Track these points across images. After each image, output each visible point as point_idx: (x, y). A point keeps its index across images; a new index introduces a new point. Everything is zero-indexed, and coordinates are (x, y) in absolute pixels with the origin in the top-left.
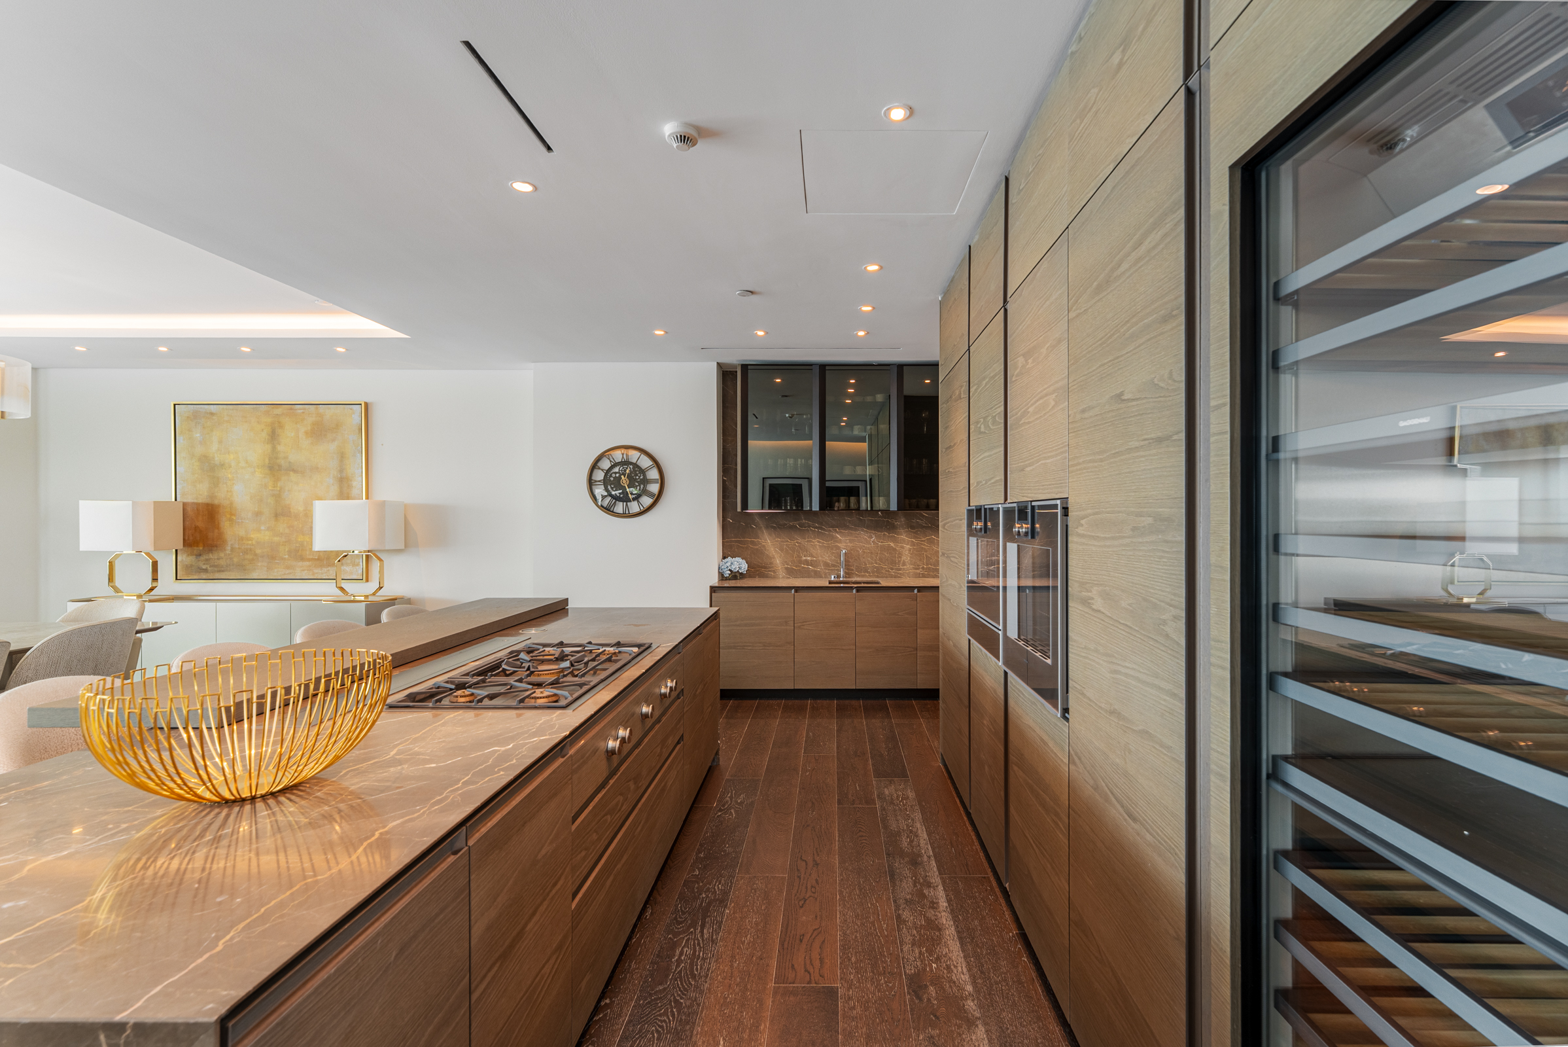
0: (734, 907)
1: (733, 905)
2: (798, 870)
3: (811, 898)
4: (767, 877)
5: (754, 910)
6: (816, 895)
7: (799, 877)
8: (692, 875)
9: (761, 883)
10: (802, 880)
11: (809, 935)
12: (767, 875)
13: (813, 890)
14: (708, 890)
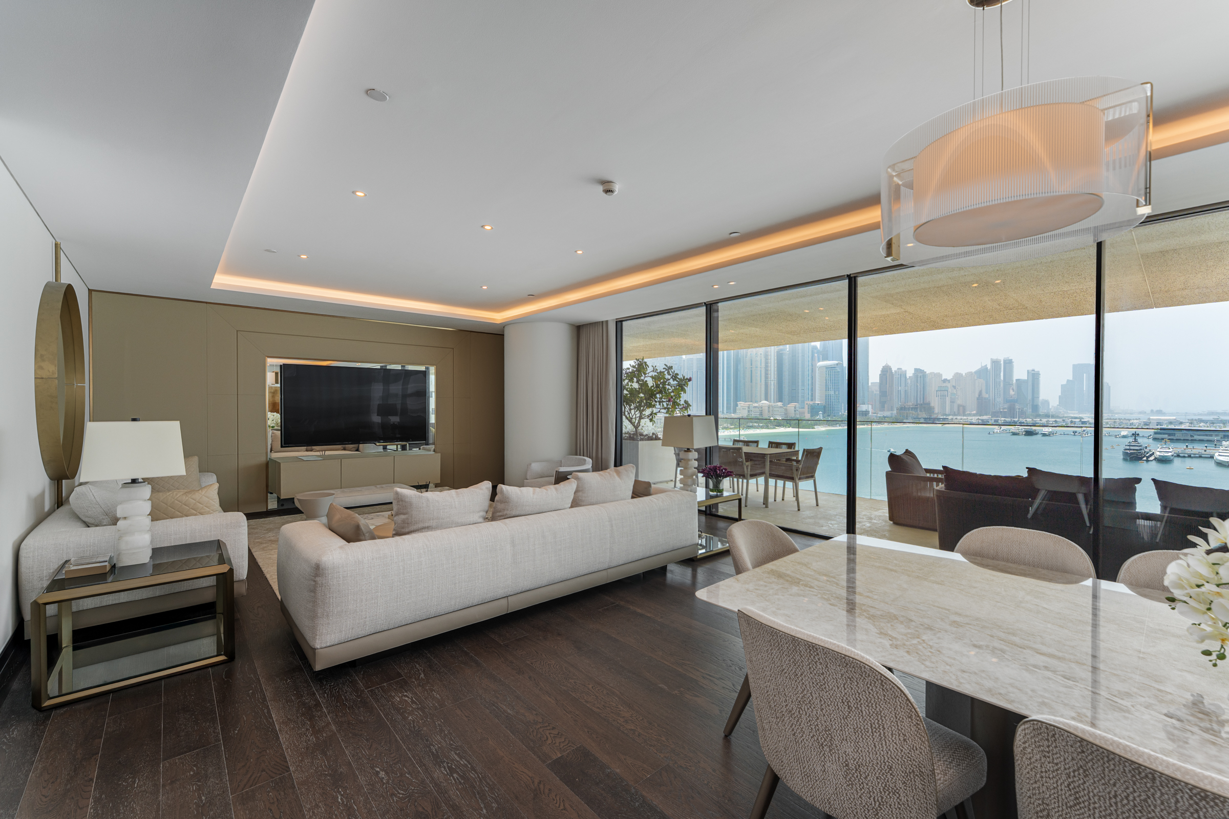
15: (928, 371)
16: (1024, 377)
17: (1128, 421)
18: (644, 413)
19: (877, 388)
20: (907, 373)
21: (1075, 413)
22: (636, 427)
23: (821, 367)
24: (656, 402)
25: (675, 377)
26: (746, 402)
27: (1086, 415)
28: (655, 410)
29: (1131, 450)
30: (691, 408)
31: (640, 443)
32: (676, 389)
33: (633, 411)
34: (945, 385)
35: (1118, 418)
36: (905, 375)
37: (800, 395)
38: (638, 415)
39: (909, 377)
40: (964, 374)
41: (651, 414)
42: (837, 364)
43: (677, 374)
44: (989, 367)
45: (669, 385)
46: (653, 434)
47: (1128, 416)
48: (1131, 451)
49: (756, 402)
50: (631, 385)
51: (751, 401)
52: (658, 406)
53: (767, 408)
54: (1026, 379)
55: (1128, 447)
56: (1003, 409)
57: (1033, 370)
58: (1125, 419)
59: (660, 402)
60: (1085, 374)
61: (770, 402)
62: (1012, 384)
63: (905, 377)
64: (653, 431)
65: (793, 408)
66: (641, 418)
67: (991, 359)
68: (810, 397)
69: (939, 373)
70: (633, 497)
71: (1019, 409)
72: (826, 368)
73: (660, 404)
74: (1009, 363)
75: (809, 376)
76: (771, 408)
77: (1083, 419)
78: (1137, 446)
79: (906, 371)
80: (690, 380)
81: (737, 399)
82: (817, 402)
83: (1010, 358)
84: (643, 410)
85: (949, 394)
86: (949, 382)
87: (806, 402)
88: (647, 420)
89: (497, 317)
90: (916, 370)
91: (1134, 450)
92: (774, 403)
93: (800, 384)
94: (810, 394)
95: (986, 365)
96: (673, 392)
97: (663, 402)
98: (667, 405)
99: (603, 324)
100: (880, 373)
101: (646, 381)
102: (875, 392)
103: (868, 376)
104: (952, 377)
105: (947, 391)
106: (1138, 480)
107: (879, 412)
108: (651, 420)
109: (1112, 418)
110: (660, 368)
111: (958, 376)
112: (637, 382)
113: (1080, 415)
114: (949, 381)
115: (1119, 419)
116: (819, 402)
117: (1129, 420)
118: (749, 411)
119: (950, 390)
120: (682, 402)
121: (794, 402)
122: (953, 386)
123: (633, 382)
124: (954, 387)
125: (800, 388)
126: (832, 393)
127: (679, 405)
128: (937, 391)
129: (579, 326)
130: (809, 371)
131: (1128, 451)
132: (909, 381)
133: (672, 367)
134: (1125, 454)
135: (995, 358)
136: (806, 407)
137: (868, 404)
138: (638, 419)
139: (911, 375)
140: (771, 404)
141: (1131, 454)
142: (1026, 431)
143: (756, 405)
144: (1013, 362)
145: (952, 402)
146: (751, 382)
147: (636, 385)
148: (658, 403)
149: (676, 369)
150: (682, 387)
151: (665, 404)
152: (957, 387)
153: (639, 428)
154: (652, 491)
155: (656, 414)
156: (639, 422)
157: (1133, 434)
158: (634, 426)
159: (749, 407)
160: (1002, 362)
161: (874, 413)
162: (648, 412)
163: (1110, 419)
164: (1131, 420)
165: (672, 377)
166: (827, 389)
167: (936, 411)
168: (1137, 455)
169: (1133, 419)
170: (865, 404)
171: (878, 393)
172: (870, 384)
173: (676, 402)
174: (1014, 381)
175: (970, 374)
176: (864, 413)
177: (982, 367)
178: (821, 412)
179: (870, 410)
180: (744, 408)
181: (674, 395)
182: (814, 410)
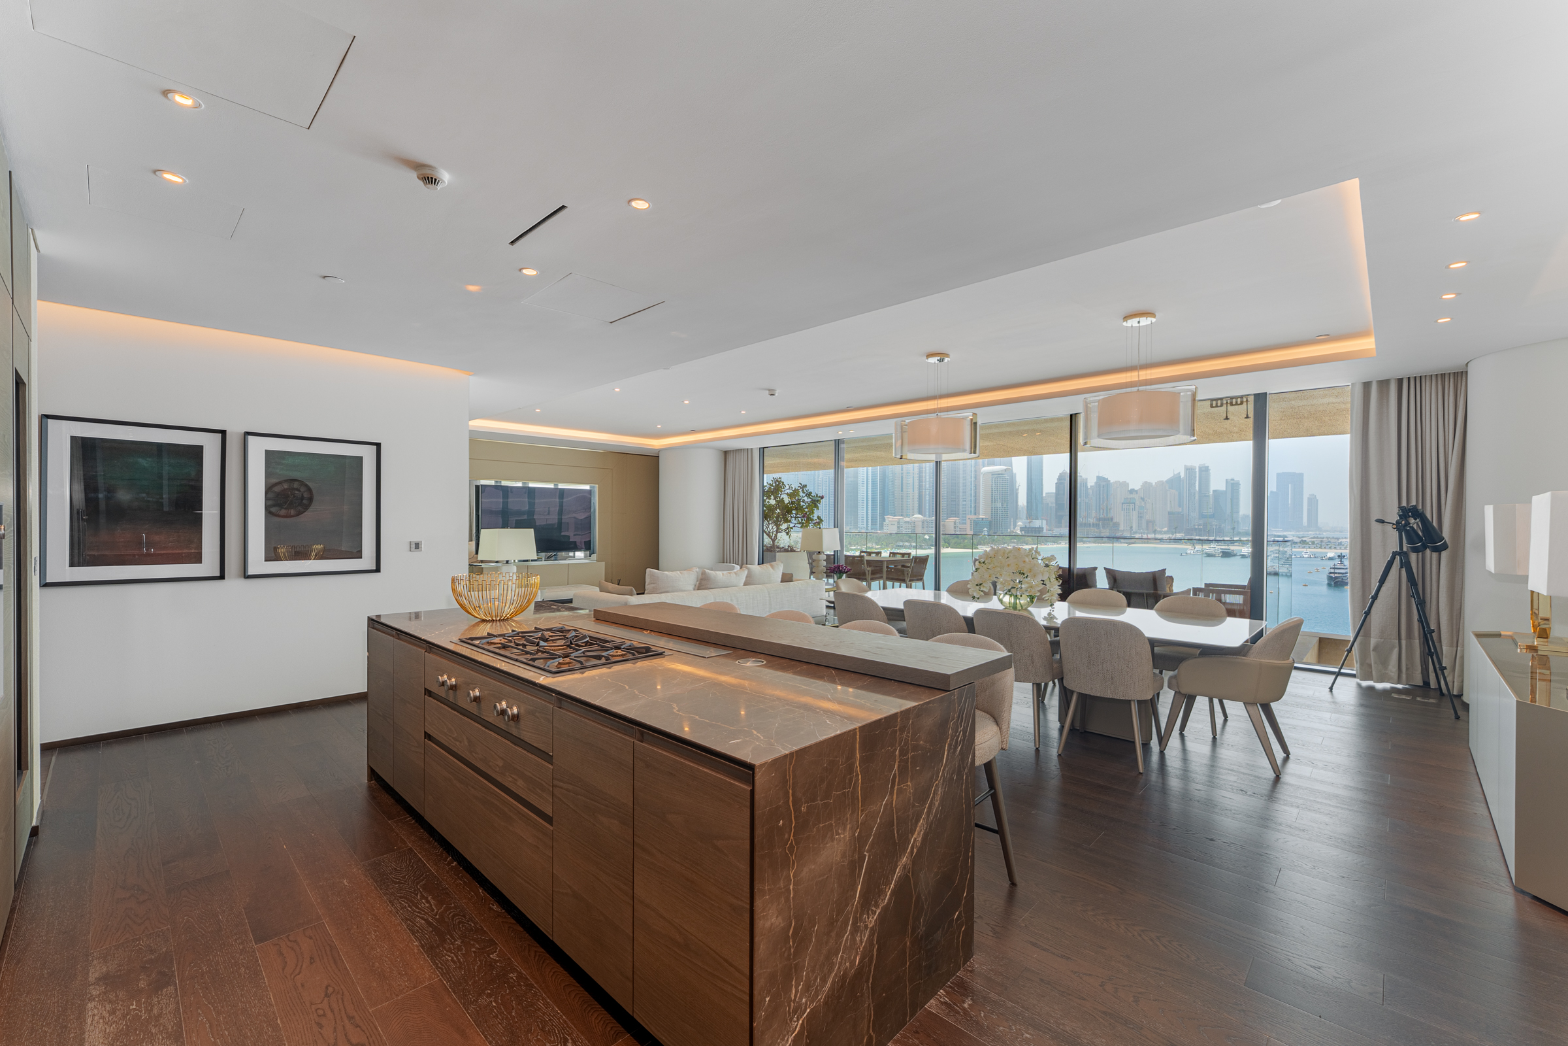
0: (413, 950)
1: (416, 951)
2: (357, 1026)
3: (319, 1001)
4: (397, 995)
5: (386, 957)
6: (314, 1007)
7: (350, 1018)
8: (495, 952)
9: (401, 985)
10: (345, 1018)
11: (304, 966)
12: (399, 998)
13: (321, 1012)
14: (459, 948)
15: (1112, 480)
16: (1222, 487)
17: (1336, 541)
18: (781, 527)
19: (1053, 500)
20: (1088, 481)
21: (1279, 531)
22: (774, 541)
23: (986, 473)
24: (792, 517)
25: (809, 494)
26: (895, 516)
27: (1291, 533)
28: (792, 525)
29: (1336, 573)
30: (823, 523)
31: (777, 554)
32: (809, 506)
33: (770, 526)
34: (1132, 496)
35: (1325, 536)
36: (1086, 484)
37: (961, 507)
38: (775, 530)
39: (1091, 486)
40: (1154, 484)
41: (787, 528)
42: (1005, 470)
43: (811, 493)
44: (1182, 475)
45: (803, 502)
46: (789, 546)
47: (1337, 535)
48: (1336, 575)
49: (908, 516)
50: (768, 502)
51: (902, 515)
52: (793, 521)
53: (920, 524)
54: (1225, 489)
55: (1332, 571)
56: (1199, 525)
57: (1233, 480)
58: (1333, 538)
59: (795, 518)
60: (1290, 485)
61: (925, 516)
62: (1208, 496)
63: (1086, 487)
64: (788, 544)
65: (953, 524)
66: (777, 532)
67: (1185, 465)
68: (973, 510)
69: (1125, 482)
70: (781, 582)
71: (1216, 526)
72: (992, 475)
73: (795, 520)
74: (1205, 470)
75: (971, 484)
76: (925, 523)
77: (1287, 537)
78: (1343, 569)
79: (1087, 479)
80: (822, 497)
81: (884, 513)
82: (981, 517)
83: (1206, 465)
84: (780, 525)
85: (1137, 507)
86: (1137, 493)
87: (968, 517)
88: (785, 534)
89: (655, 444)
90: (1099, 478)
91: (1339, 573)
92: (929, 517)
93: (961, 494)
94: (973, 506)
95: (1179, 473)
96: (806, 508)
97: (798, 517)
98: (802, 520)
99: (748, 451)
100: (1056, 481)
101: (783, 498)
102: (1050, 505)
103: (1042, 485)
104: (1140, 487)
105: (1134, 503)
106: (1095, 568)
107: (1055, 529)
108: (787, 534)
109: (1319, 536)
110: (795, 486)
111: (1147, 486)
112: (775, 499)
113: (1285, 533)
114: (1136, 491)
115: (1327, 538)
116: (984, 517)
117: (1338, 539)
118: (898, 527)
119: (1137, 502)
120: (815, 518)
121: (953, 517)
122: (1141, 498)
123: (770, 499)
124: (1143, 499)
125: (961, 498)
126: (999, 505)
127: (812, 520)
128: (1123, 504)
129: (726, 451)
130: (971, 478)
131: (1332, 575)
132: (1090, 492)
133: (806, 485)
134: (1330, 578)
135: (1189, 464)
136: (968, 522)
137: (1042, 519)
138: (775, 533)
139: (1093, 484)
140: (925, 518)
141: (1336, 578)
142: (1222, 552)
143: (907, 519)
144: (1209, 470)
145: (1140, 517)
146: (902, 491)
147: (773, 502)
148: (793, 519)
149: (810, 488)
150: (815, 504)
151: (800, 519)
152: (1145, 499)
153: (776, 541)
154: (794, 579)
155: (792, 528)
156: (776, 535)
157: (1339, 556)
158: (771, 539)
159: (898, 523)
160: (1197, 470)
161: (1049, 530)
162: (784, 526)
163: (1317, 538)
164: (1339, 538)
165: (806, 495)
166: (993, 500)
167: (1122, 528)
168: (1342, 579)
169: (1342, 538)
170: (1038, 519)
171: (1055, 505)
172: (1044, 495)
173: (810, 518)
174: (1211, 493)
175: (1161, 483)
176: (1037, 529)
177: (1174, 475)
178: (985, 529)
179: (1045, 526)
180: (893, 523)
181: (808, 511)
182: (977, 524)
